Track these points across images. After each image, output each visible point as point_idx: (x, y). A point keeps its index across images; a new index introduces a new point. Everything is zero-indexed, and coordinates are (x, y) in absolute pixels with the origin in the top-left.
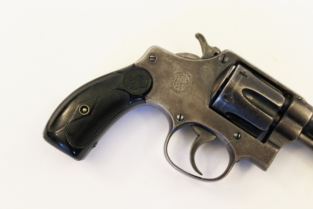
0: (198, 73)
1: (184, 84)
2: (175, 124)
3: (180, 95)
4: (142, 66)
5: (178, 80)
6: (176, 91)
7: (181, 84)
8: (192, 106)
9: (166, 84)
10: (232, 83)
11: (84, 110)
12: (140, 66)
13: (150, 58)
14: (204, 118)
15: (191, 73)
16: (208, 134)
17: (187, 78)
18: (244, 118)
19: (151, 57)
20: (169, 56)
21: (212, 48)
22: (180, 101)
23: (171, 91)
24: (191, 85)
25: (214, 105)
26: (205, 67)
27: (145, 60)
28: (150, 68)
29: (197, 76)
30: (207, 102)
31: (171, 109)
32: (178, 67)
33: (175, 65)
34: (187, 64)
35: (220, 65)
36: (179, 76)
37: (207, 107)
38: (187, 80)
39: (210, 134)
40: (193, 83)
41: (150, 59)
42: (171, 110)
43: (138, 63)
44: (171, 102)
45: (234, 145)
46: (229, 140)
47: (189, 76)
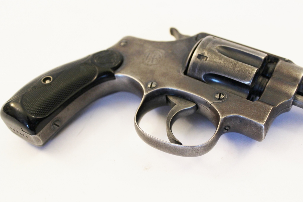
2: (146, 91)
3: (151, 68)
8: (164, 75)
10: (205, 43)
13: (121, 43)
14: (179, 85)
15: (163, 50)
16: (185, 102)
22: (152, 72)
23: (142, 65)
24: (164, 59)
26: (178, 44)
29: (170, 52)
31: (141, 78)
32: (150, 47)
33: (147, 45)
37: (182, 74)
39: (188, 102)
40: (166, 57)
42: (142, 80)
44: (142, 74)
45: (216, 105)
46: (210, 101)
47: (162, 53)
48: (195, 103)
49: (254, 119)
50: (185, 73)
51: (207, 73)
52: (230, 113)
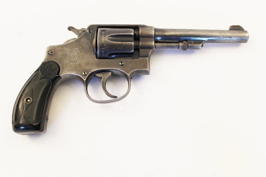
0: (80, 46)
1: (76, 55)
2: (85, 78)
3: (77, 63)
4: (48, 60)
5: (71, 55)
6: (74, 62)
7: (74, 56)
8: (87, 64)
9: (66, 61)
10: (100, 38)
11: (29, 100)
12: (46, 61)
13: (49, 54)
14: (98, 66)
15: (77, 48)
16: (106, 74)
17: (76, 52)
18: (118, 52)
19: (49, 53)
20: (59, 46)
21: (80, 30)
22: (80, 65)
23: (71, 63)
24: (80, 54)
25: (99, 56)
26: (82, 40)
27: (47, 57)
28: (52, 59)
29: (81, 47)
30: (94, 57)
32: (68, 49)
33: (65, 49)
34: (71, 45)
35: (90, 35)
36: (71, 53)
37: (96, 59)
38: (77, 53)
39: (107, 73)
40: (81, 52)
41: (50, 54)
42: (78, 73)
43: (45, 60)
44: (75, 69)
45: (123, 69)
46: (118, 68)
47: (77, 50)
48: (110, 72)
49: (143, 68)
51: (109, 54)
52: (131, 71)
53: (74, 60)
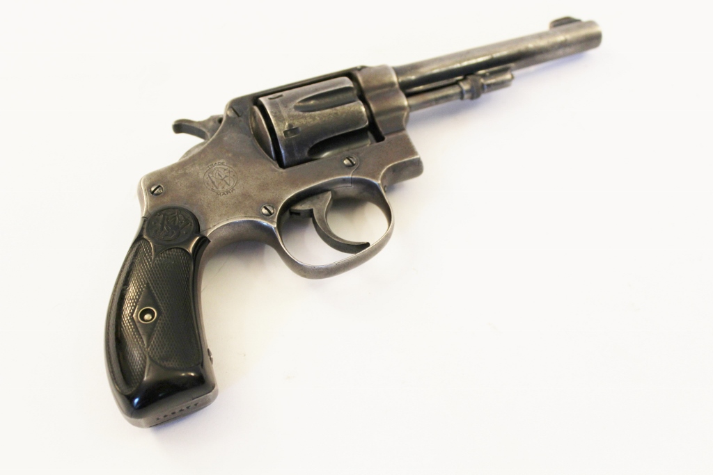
0: (228, 151)
1: (226, 176)
2: (272, 222)
3: (237, 191)
4: (156, 209)
5: (214, 180)
6: (228, 192)
7: (222, 180)
8: (264, 187)
9: (206, 197)
10: (275, 113)
12: (151, 212)
13: (153, 193)
14: (294, 184)
15: (220, 159)
16: (318, 198)
17: (221, 168)
18: (332, 136)
19: (153, 189)
20: (172, 169)
22: (246, 196)
23: (222, 198)
24: (236, 169)
25: (286, 159)
26: (225, 138)
27: (150, 200)
28: (167, 201)
29: (230, 155)
30: (275, 166)
31: (245, 213)
32: (198, 168)
33: (190, 170)
34: (203, 156)
35: (240, 121)
36: (211, 175)
37: (281, 170)
38: (225, 170)
39: (320, 196)
40: (235, 165)
41: (156, 192)
42: (248, 215)
43: (147, 211)
44: (237, 206)
45: (358, 174)
46: (347, 174)
47: (222, 164)
48: (327, 191)
49: (406, 157)
50: (282, 166)
51: (311, 146)
52: (381, 171)
53: (227, 187)
